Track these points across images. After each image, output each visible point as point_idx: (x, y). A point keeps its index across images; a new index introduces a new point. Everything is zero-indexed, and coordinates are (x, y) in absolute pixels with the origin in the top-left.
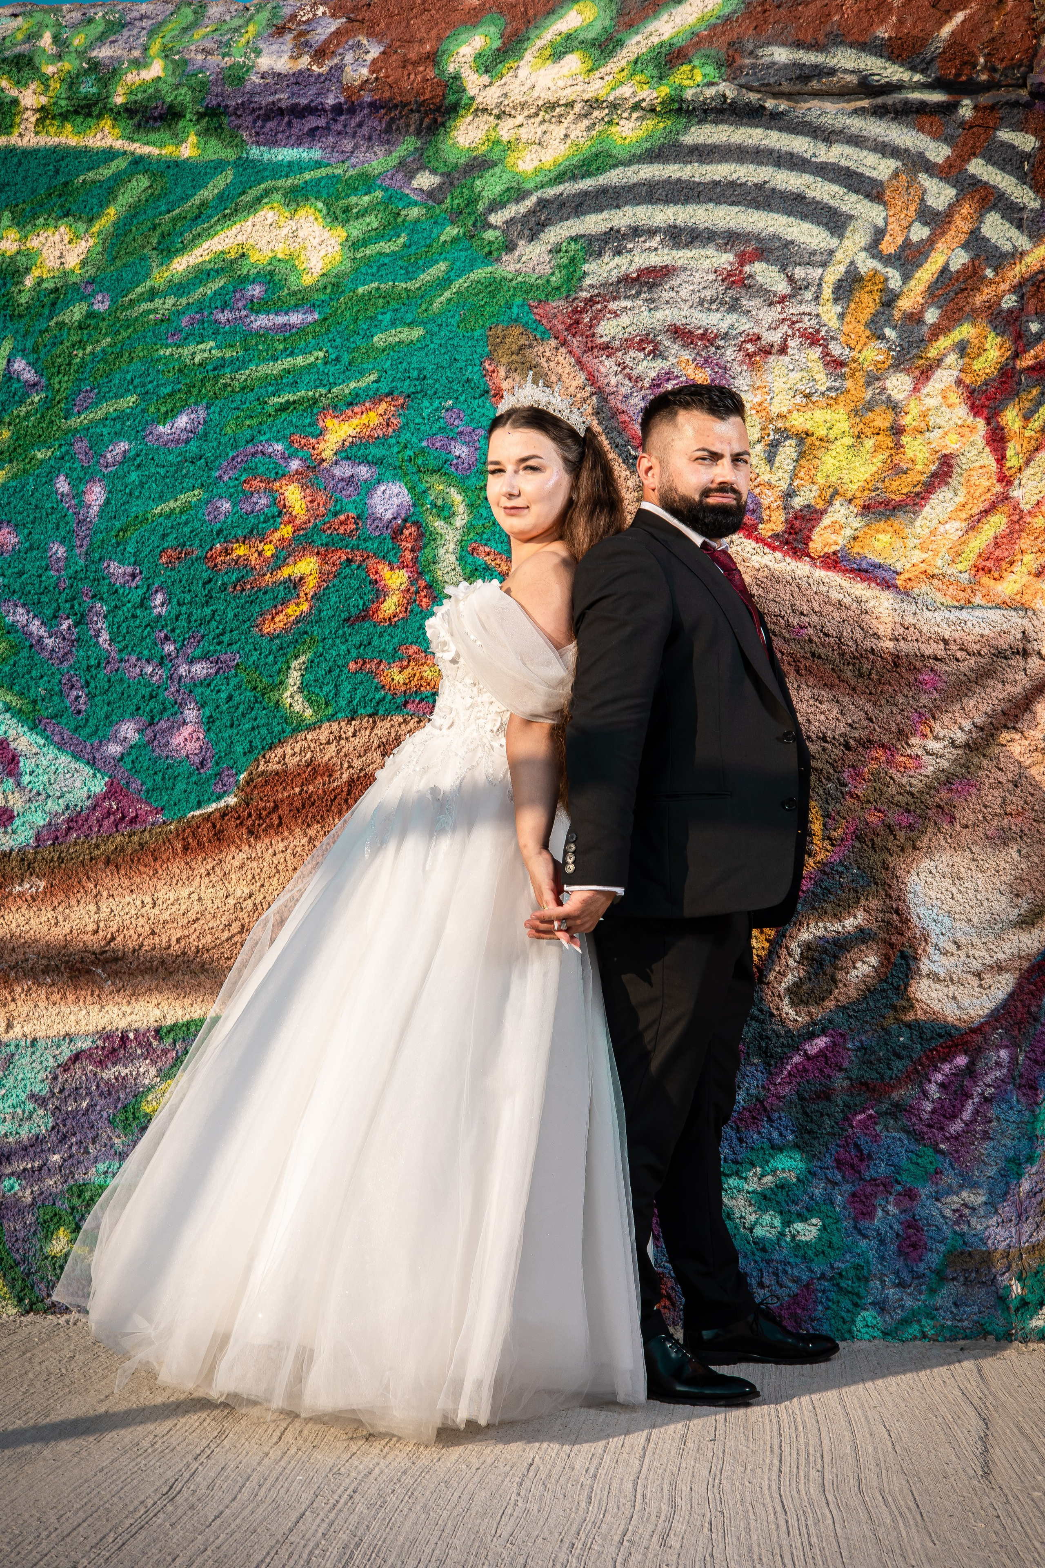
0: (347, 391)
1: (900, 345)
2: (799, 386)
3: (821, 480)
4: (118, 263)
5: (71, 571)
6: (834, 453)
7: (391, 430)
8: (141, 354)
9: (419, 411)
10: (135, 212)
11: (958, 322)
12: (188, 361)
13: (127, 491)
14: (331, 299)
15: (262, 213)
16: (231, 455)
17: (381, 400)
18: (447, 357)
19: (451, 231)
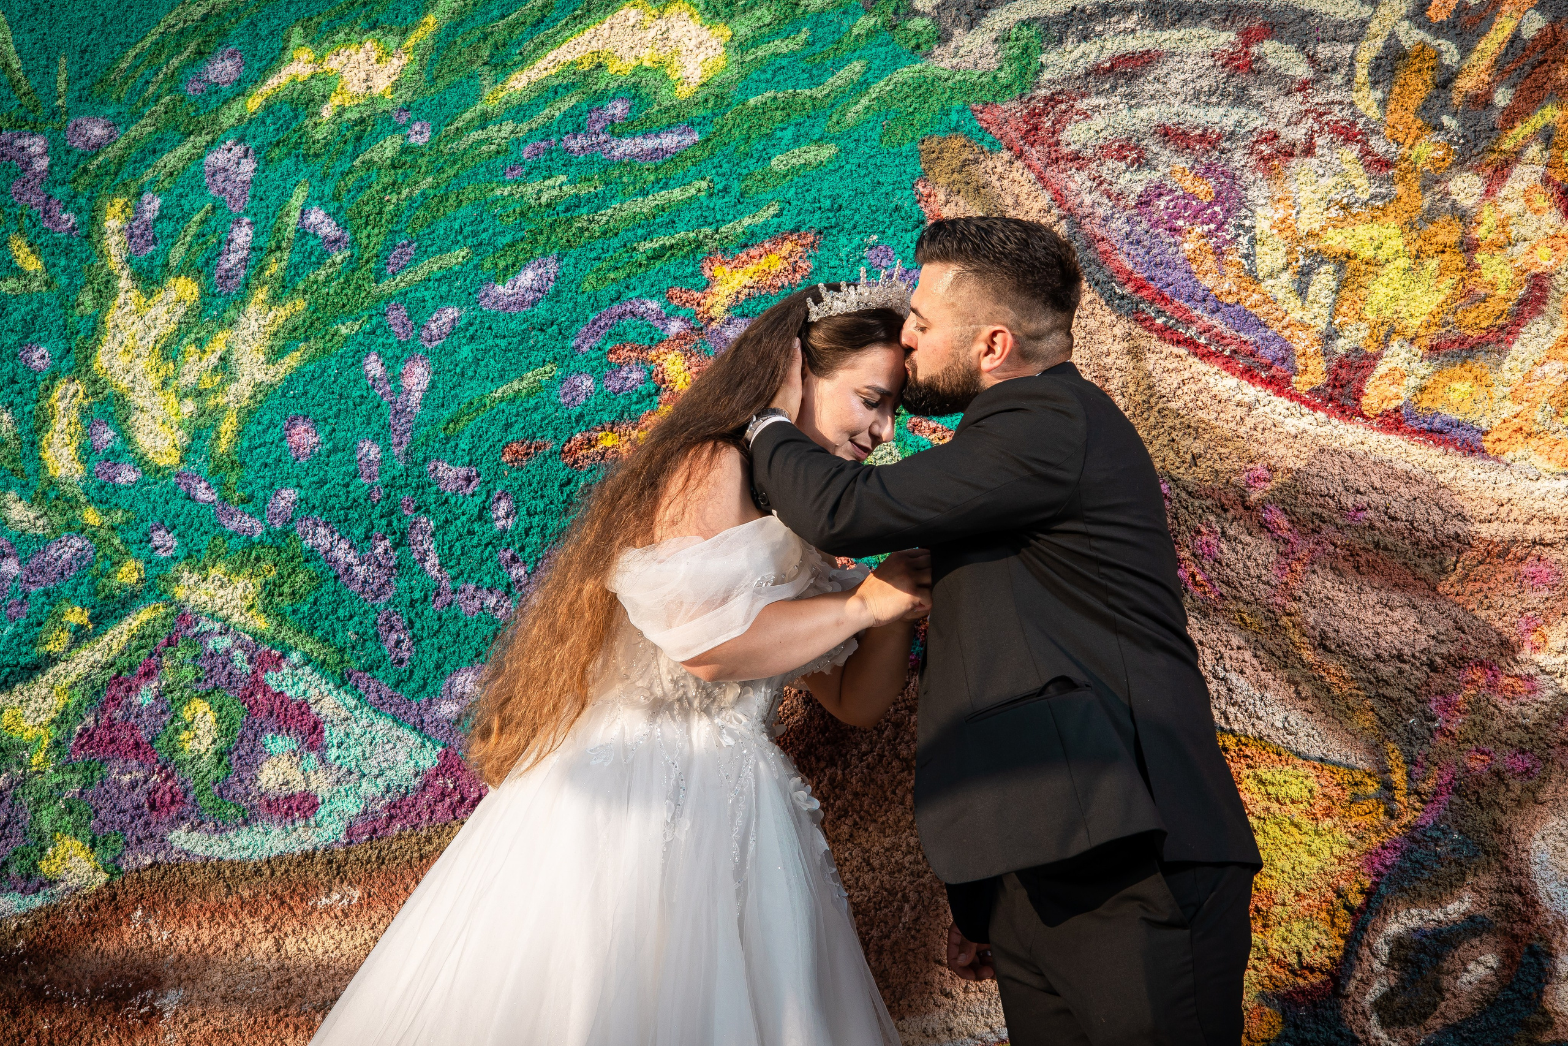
0: (740, 230)
1: (1464, 136)
2: (1332, 195)
3: (1371, 316)
4: (440, 83)
5: (387, 478)
6: (1386, 280)
7: (798, 276)
8: (472, 196)
9: (834, 250)
10: (458, 22)
11: (1539, 103)
12: (532, 201)
13: (458, 370)
14: (715, 115)
15: (621, 12)
16: (591, 318)
17: (784, 239)
18: (867, 179)
19: (866, 22)
